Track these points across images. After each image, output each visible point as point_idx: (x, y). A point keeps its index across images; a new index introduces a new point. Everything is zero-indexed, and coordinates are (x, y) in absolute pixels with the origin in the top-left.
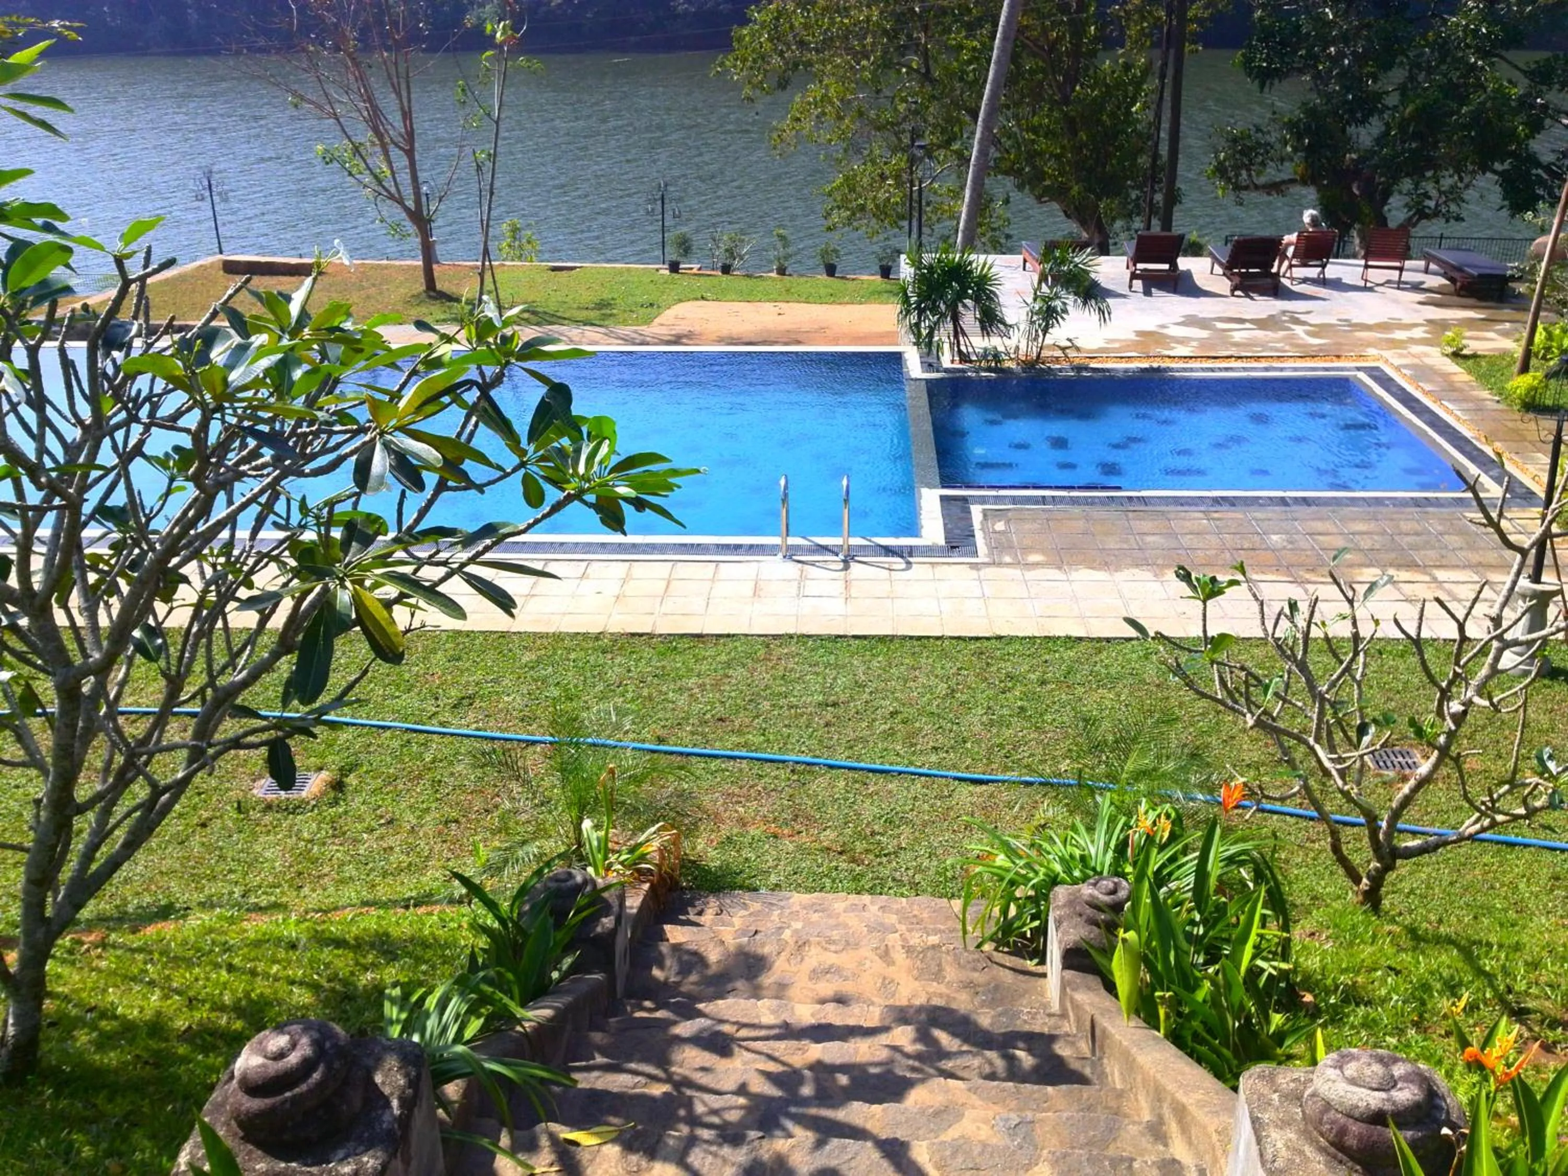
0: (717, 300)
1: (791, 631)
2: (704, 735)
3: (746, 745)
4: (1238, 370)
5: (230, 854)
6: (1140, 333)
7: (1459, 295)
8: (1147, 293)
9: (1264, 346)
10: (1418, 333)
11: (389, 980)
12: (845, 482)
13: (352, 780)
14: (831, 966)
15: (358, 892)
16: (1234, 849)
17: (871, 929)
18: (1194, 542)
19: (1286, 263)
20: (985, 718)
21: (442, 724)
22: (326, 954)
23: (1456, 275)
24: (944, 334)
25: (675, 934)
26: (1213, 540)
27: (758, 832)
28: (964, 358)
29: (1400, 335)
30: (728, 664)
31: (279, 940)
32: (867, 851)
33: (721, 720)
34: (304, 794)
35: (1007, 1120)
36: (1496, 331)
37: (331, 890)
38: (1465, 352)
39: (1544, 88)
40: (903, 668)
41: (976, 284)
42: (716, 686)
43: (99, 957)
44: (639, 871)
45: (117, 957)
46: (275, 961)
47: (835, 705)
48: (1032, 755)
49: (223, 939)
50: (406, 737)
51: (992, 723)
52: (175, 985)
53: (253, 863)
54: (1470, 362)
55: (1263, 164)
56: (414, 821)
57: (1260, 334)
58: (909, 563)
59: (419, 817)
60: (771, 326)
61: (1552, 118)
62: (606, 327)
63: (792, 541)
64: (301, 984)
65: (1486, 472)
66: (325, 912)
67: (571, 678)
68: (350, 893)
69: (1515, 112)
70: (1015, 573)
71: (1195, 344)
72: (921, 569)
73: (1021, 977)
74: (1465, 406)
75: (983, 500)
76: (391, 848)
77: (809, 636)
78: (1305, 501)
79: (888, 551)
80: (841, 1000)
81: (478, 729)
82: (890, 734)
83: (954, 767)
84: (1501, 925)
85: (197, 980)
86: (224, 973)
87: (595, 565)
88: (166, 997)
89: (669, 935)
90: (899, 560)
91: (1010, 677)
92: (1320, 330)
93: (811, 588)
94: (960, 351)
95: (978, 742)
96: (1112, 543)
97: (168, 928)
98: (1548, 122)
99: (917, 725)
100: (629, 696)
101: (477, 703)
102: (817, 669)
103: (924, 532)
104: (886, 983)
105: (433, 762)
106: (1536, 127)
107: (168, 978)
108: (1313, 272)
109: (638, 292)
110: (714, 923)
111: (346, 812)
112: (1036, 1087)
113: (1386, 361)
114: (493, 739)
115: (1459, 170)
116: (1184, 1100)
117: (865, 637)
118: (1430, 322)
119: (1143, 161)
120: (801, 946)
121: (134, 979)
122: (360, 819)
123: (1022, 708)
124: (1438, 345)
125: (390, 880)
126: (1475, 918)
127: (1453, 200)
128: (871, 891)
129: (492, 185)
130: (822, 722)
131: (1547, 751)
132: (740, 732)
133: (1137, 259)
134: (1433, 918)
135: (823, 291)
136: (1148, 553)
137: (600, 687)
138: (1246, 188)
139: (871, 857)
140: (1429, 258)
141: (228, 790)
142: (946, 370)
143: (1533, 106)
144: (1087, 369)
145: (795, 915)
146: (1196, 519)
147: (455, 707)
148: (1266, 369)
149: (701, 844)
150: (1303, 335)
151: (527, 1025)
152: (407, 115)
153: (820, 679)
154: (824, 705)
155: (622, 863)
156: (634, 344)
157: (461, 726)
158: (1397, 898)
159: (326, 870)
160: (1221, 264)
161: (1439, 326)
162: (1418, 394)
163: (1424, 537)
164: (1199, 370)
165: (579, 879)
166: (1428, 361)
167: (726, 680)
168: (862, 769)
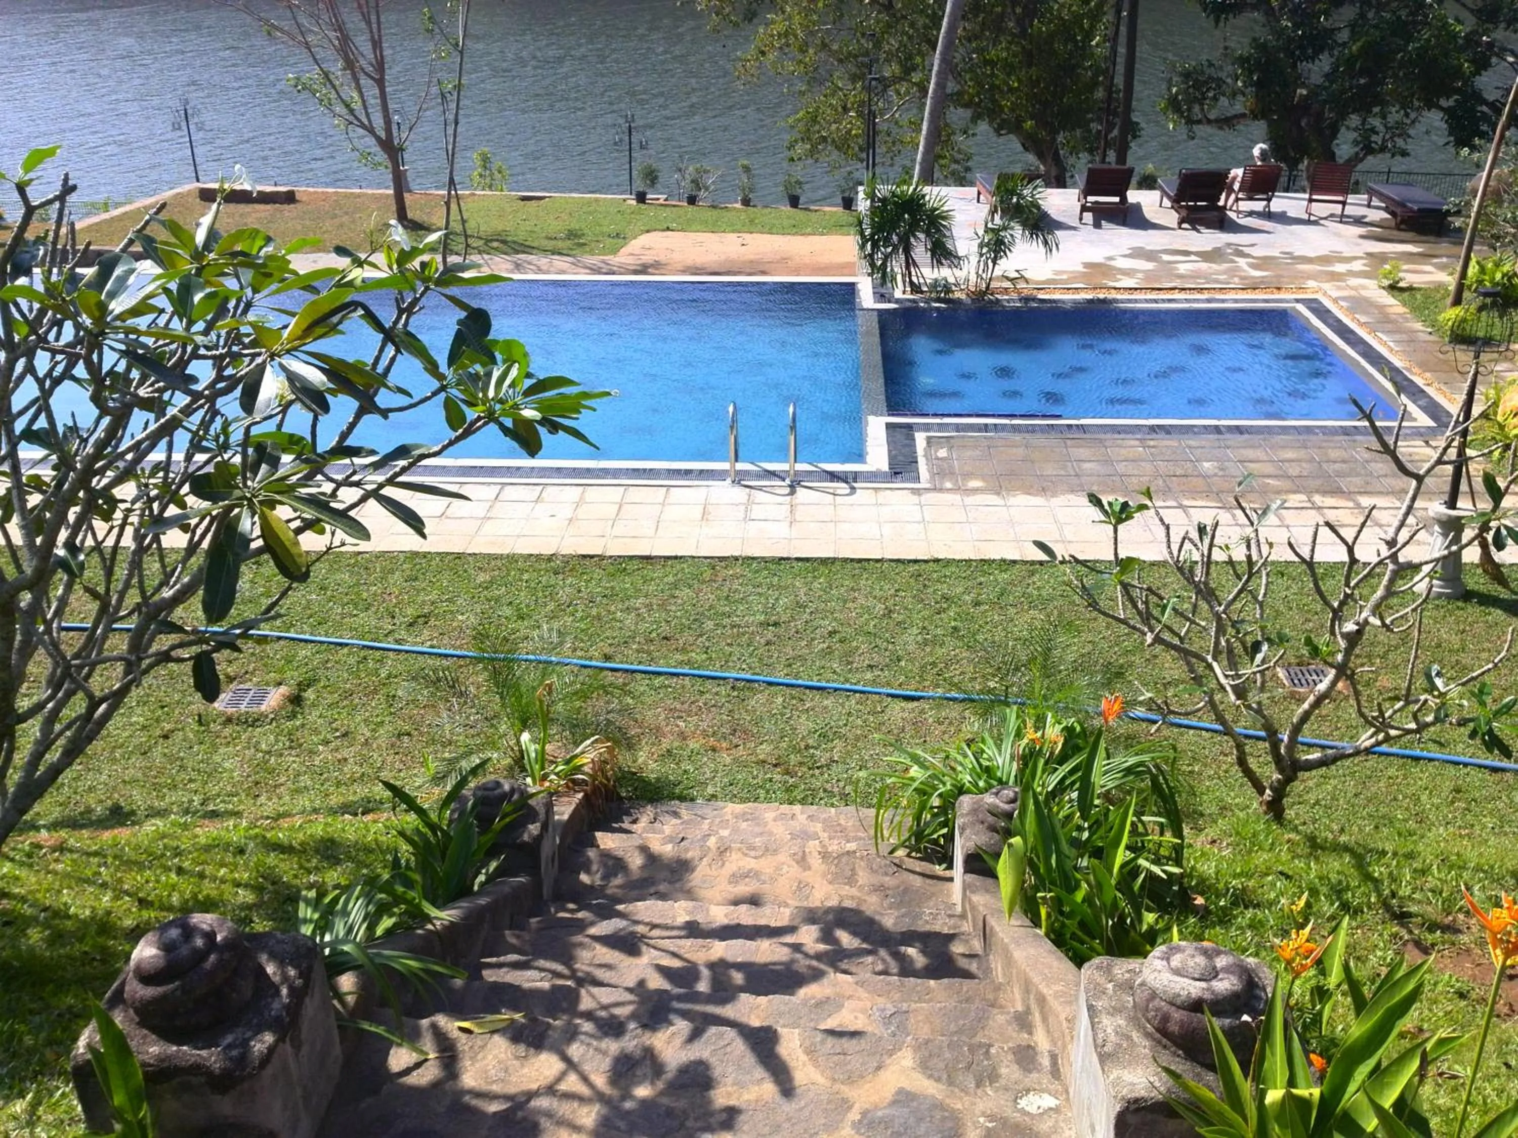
0: (682, 230)
1: (736, 554)
2: (649, 653)
3: (689, 663)
4: (1181, 302)
5: (190, 764)
6: (1087, 265)
7: (1399, 229)
8: (1097, 225)
9: (1207, 277)
10: (1357, 266)
11: (330, 883)
12: (791, 410)
13: (310, 694)
14: (750, 871)
15: (312, 801)
16: (1132, 761)
17: (794, 836)
18: (1130, 469)
19: (1233, 197)
20: (919, 637)
21: (397, 642)
22: (272, 859)
23: (1398, 211)
24: (897, 266)
25: (606, 841)
26: (1148, 467)
27: (697, 746)
28: (916, 288)
29: (1340, 268)
30: (675, 585)
31: (228, 844)
32: (801, 764)
33: (666, 638)
34: (263, 708)
35: (883, 1010)
36: (1435, 265)
37: (287, 798)
38: (1402, 284)
39: (1491, 26)
40: (843, 590)
41: (928, 217)
42: (663, 606)
43: (57, 861)
44: (574, 782)
45: (73, 860)
46: (222, 865)
47: (776, 624)
48: (962, 673)
49: (175, 844)
50: (363, 653)
51: (926, 643)
52: (126, 887)
53: (213, 773)
54: (1406, 295)
55: (1215, 99)
56: (368, 734)
57: (1204, 266)
58: (853, 489)
59: (374, 730)
60: (734, 256)
61: (1498, 55)
62: (573, 256)
63: (740, 466)
64: (246, 886)
65: (1414, 402)
66: (275, 819)
67: (524, 597)
68: (304, 802)
69: (1461, 49)
70: (956, 498)
71: (1140, 275)
72: (864, 494)
73: (928, 881)
74: (1397, 337)
75: (927, 427)
76: (346, 760)
77: (754, 558)
78: (1239, 430)
79: (833, 476)
80: (754, 901)
81: (432, 647)
82: (828, 652)
83: (888, 684)
84: (1400, 834)
85: (147, 882)
86: (173, 876)
87: (550, 489)
88: (116, 898)
89: (600, 842)
90: (844, 485)
91: (946, 598)
92: (1264, 262)
93: (757, 512)
94: (911, 282)
95: (911, 661)
96: (1050, 470)
97: (123, 834)
98: (1494, 60)
99: (854, 644)
100: (579, 615)
101: (432, 622)
102: (760, 590)
103: (869, 458)
104: (802, 887)
105: (389, 677)
106: (1482, 64)
107: (120, 881)
108: (1259, 206)
109: (606, 222)
110: (645, 830)
111: (303, 725)
112: (919, 981)
113: (1325, 294)
114: (446, 656)
115: (1405, 106)
116: (1045, 991)
117: (807, 560)
118: (1370, 255)
119: (1100, 94)
120: (723, 851)
121: (88, 881)
122: (316, 732)
123: (955, 629)
124: (1376, 278)
125: (343, 789)
126: (1376, 827)
127: (1399, 136)
128: (803, 802)
129: (457, 114)
130: (763, 641)
131: (1436, 667)
132: (684, 650)
133: (1087, 192)
134: (1335, 827)
135: (786, 223)
136: (1084, 479)
137: (551, 606)
138: (1199, 122)
139: (805, 769)
140: (1371, 192)
141: (190, 703)
142: (897, 301)
143: (1479, 43)
144: (1034, 299)
145: (724, 824)
146: (1132, 447)
147: (411, 625)
148: (1209, 301)
149: (642, 756)
150: (1246, 267)
151: (438, 923)
152: (377, 44)
153: (763, 600)
154: (766, 624)
155: (557, 774)
156: (600, 273)
157: (416, 644)
158: (1302, 809)
159: (283, 779)
160: (1169, 197)
161: (1378, 259)
162: (1353, 326)
163: (1352, 465)
164: (1143, 302)
165: (507, 787)
166: (1364, 293)
167: (672, 601)
168: (799, 686)
